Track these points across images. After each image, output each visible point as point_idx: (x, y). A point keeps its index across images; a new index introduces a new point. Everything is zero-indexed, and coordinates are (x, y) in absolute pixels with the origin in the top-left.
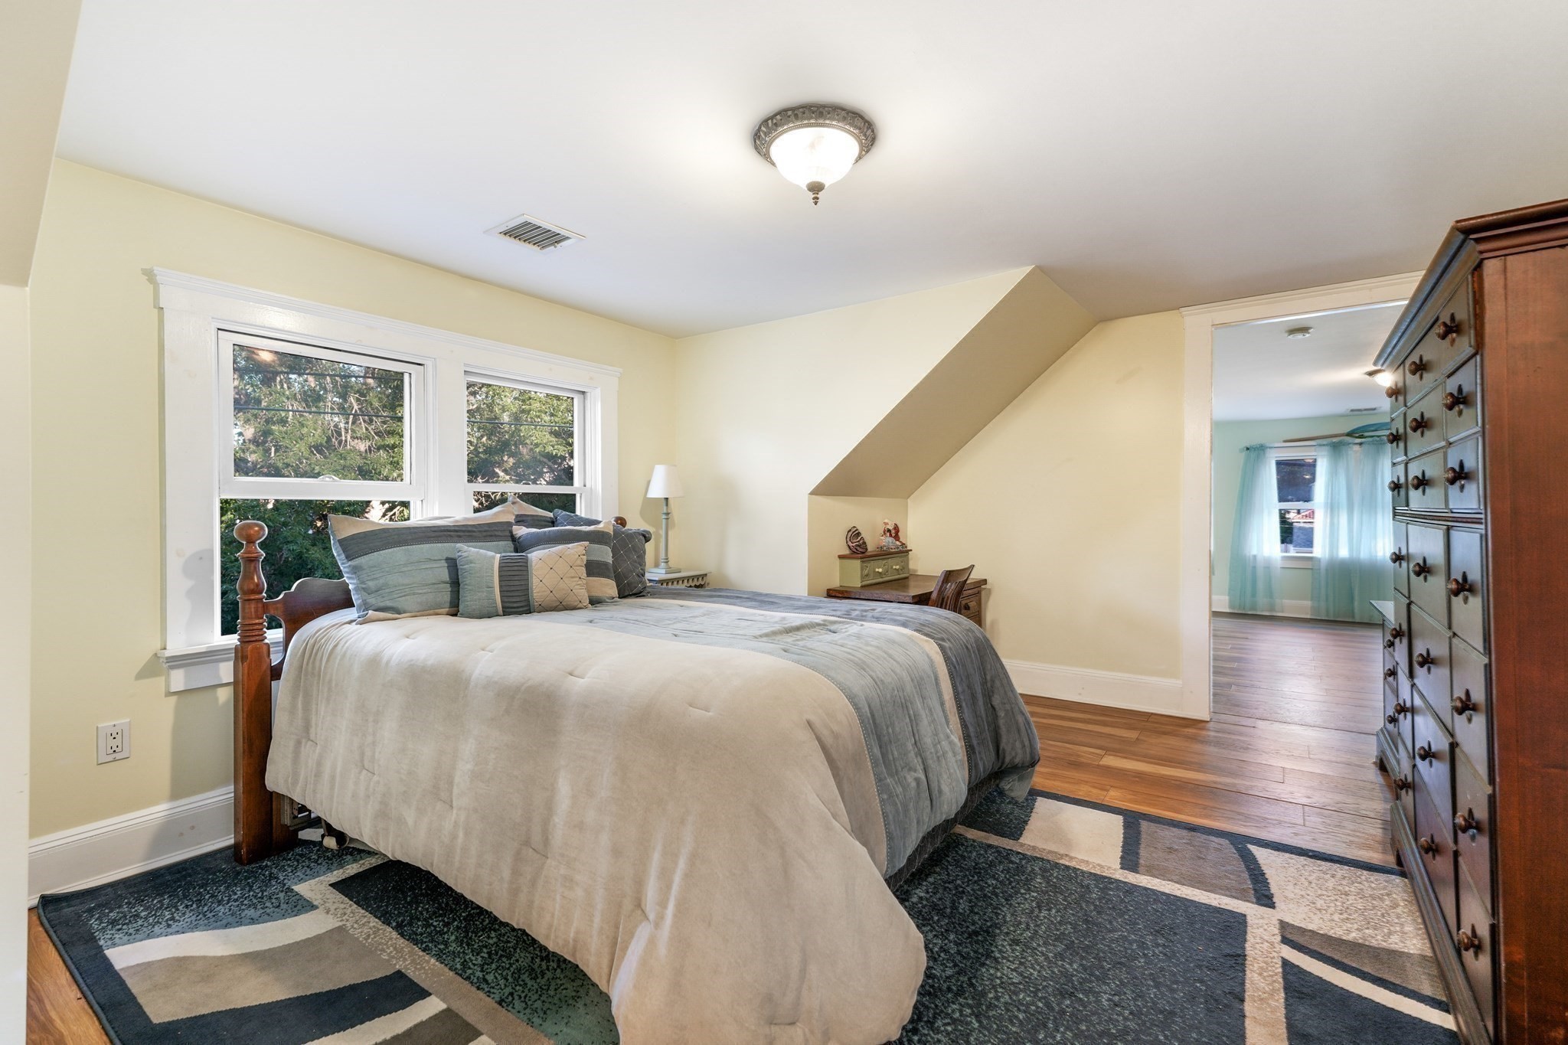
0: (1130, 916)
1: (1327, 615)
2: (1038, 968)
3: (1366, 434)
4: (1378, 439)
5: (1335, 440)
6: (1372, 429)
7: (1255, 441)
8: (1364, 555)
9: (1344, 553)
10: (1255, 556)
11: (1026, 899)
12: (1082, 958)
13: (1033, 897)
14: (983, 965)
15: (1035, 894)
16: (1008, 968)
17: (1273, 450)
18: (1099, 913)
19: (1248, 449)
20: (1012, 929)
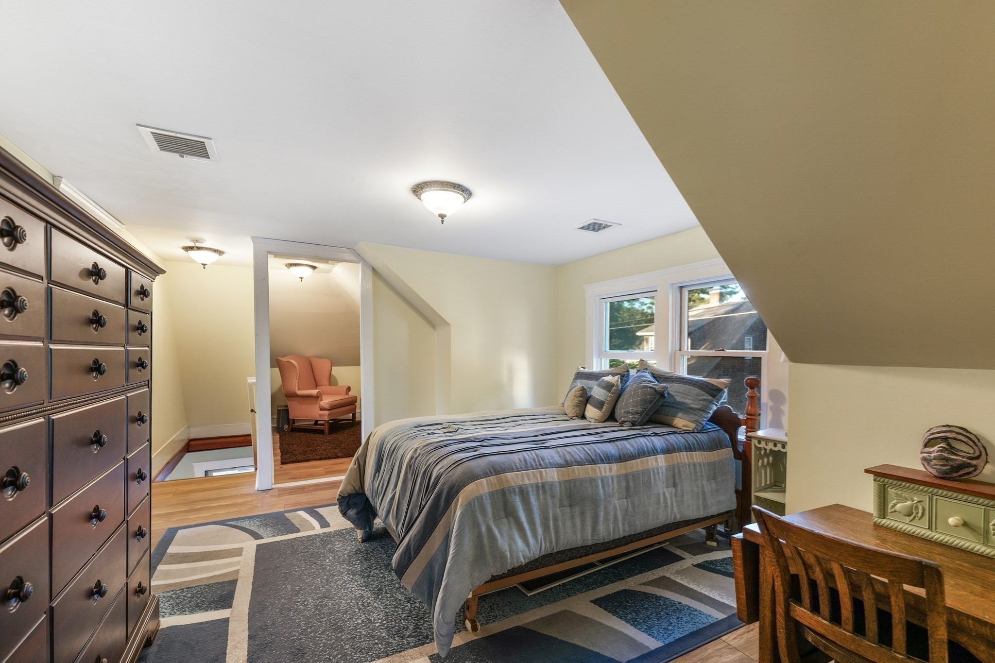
0: (320, 647)
2: (344, 594)
11: (379, 619)
12: (329, 609)
13: (377, 623)
14: (364, 582)
15: (377, 625)
16: (354, 587)
18: (337, 638)
20: (369, 601)
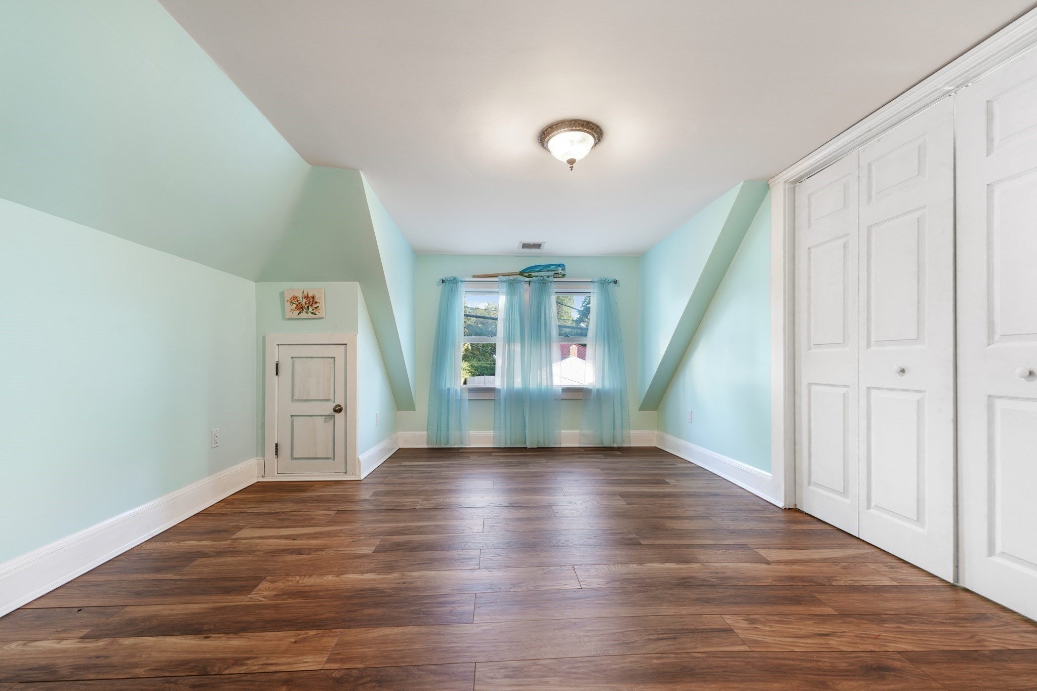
1: (506, 444)
3: (533, 274)
4: (541, 278)
5: (511, 278)
6: (537, 269)
7: (448, 274)
8: (533, 385)
9: (518, 384)
10: (449, 390)
17: (463, 284)
19: (443, 281)
